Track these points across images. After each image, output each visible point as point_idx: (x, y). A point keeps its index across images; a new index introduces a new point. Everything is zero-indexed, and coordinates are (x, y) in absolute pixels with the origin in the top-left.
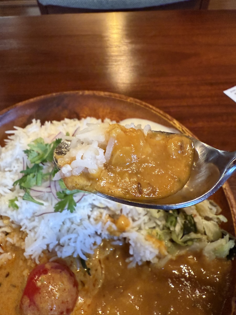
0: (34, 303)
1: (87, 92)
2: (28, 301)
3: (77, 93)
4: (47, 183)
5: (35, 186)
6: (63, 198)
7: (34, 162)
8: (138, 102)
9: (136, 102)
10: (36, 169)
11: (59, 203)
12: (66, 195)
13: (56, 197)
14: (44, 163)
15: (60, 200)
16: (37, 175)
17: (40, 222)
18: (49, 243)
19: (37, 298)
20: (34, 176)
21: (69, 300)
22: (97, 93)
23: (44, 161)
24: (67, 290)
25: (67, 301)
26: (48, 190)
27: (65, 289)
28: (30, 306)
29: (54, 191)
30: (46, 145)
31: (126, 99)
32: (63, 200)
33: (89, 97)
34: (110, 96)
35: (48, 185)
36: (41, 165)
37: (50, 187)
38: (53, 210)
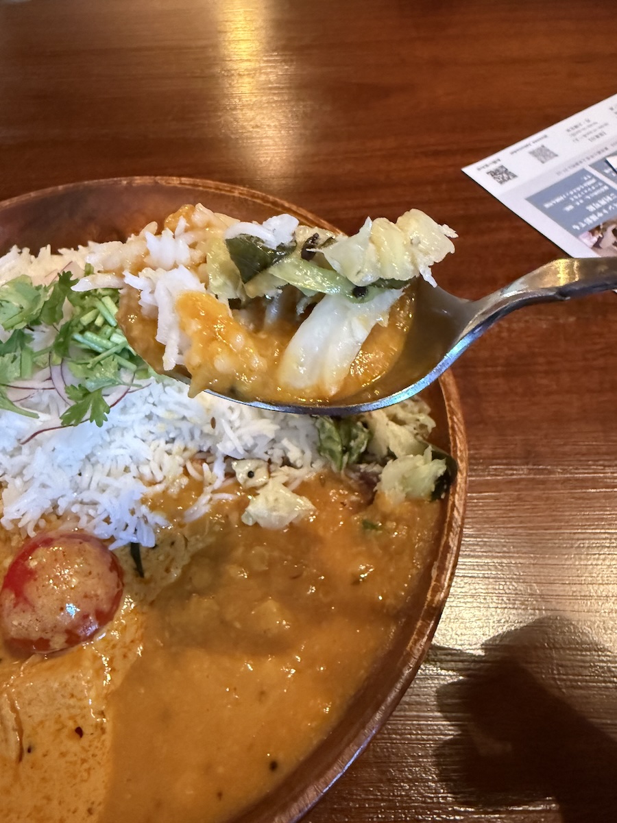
0: (26, 600)
1: (138, 180)
2: (13, 596)
3: (116, 183)
4: (45, 372)
5: (16, 379)
6: (82, 399)
7: (12, 327)
8: (258, 197)
9: (253, 196)
10: (18, 343)
11: (72, 409)
12: (86, 393)
13: (65, 396)
14: (35, 327)
15: (72, 403)
16: (21, 355)
17: (32, 453)
18: (56, 497)
19: (31, 590)
20: (15, 358)
21: (99, 592)
22: (161, 180)
23: (34, 323)
24: (94, 573)
25: (97, 596)
26: (48, 384)
27: (90, 573)
28: (15, 605)
29: (60, 386)
30: (38, 288)
31: (230, 191)
32: (80, 402)
33: (143, 189)
34: (194, 185)
35: (48, 377)
36: (27, 331)
37: (50, 379)
38: (59, 422)
